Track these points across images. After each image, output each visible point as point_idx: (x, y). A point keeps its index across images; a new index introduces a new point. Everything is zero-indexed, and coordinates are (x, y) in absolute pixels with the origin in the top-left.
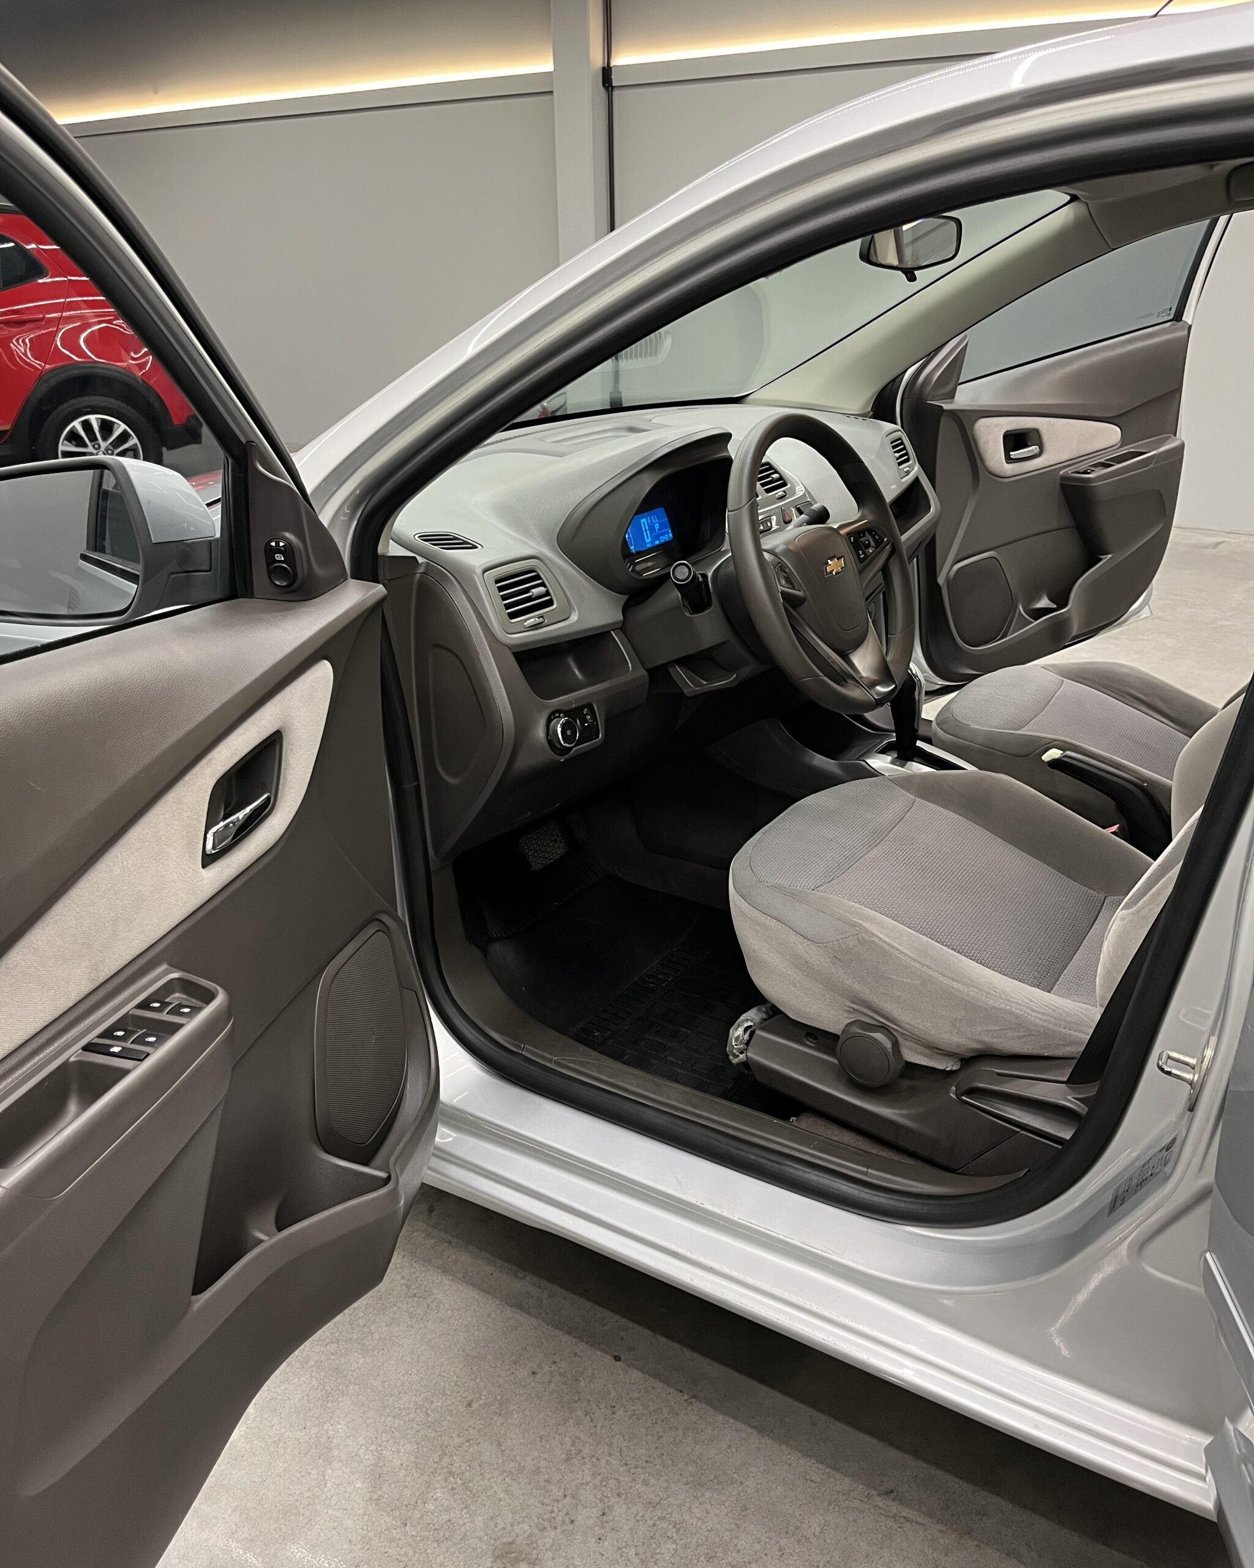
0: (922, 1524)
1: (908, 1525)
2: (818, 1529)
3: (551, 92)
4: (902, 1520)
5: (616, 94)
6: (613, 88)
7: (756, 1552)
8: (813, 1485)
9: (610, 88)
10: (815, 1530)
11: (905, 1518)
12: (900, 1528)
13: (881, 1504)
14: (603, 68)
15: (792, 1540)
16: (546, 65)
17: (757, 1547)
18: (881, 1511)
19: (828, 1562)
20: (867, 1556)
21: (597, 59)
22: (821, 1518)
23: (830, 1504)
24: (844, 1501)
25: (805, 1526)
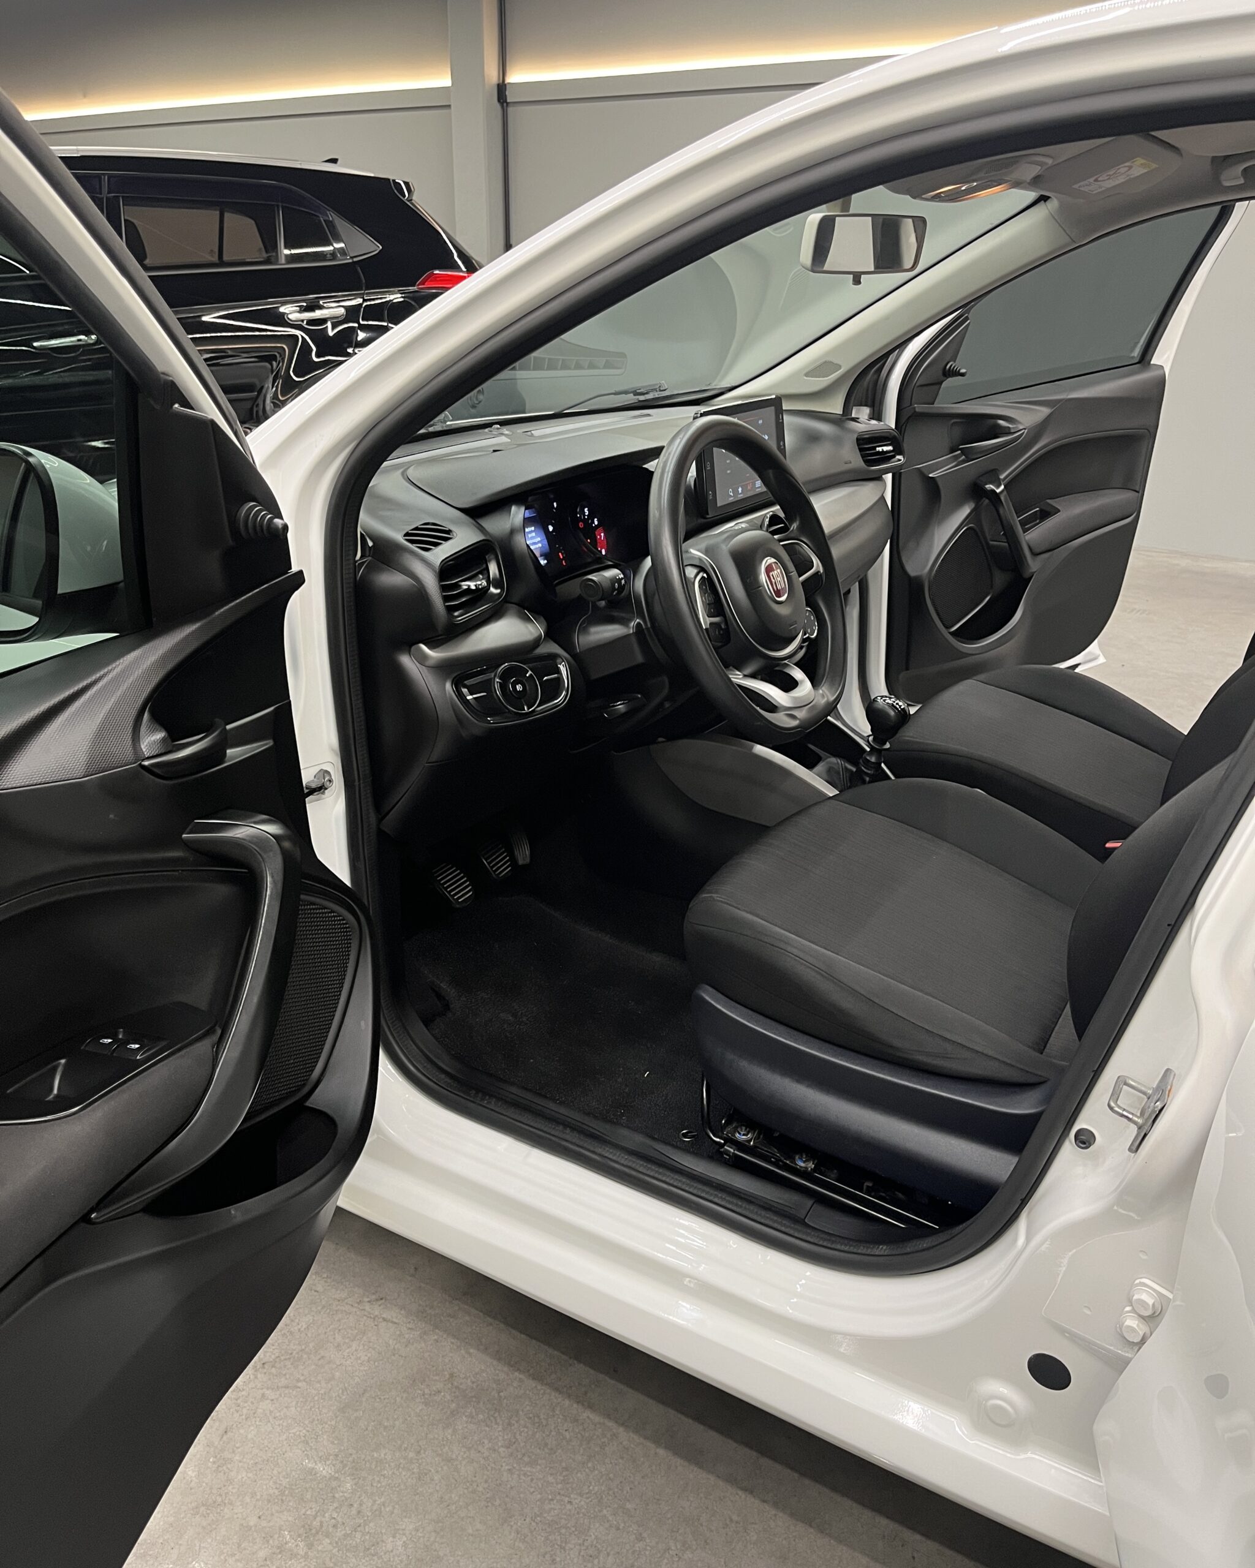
0: (395, 1323)
1: (384, 1324)
18: (366, 1313)
23: (324, 1307)
24: (337, 1306)
25: (295, 1324)
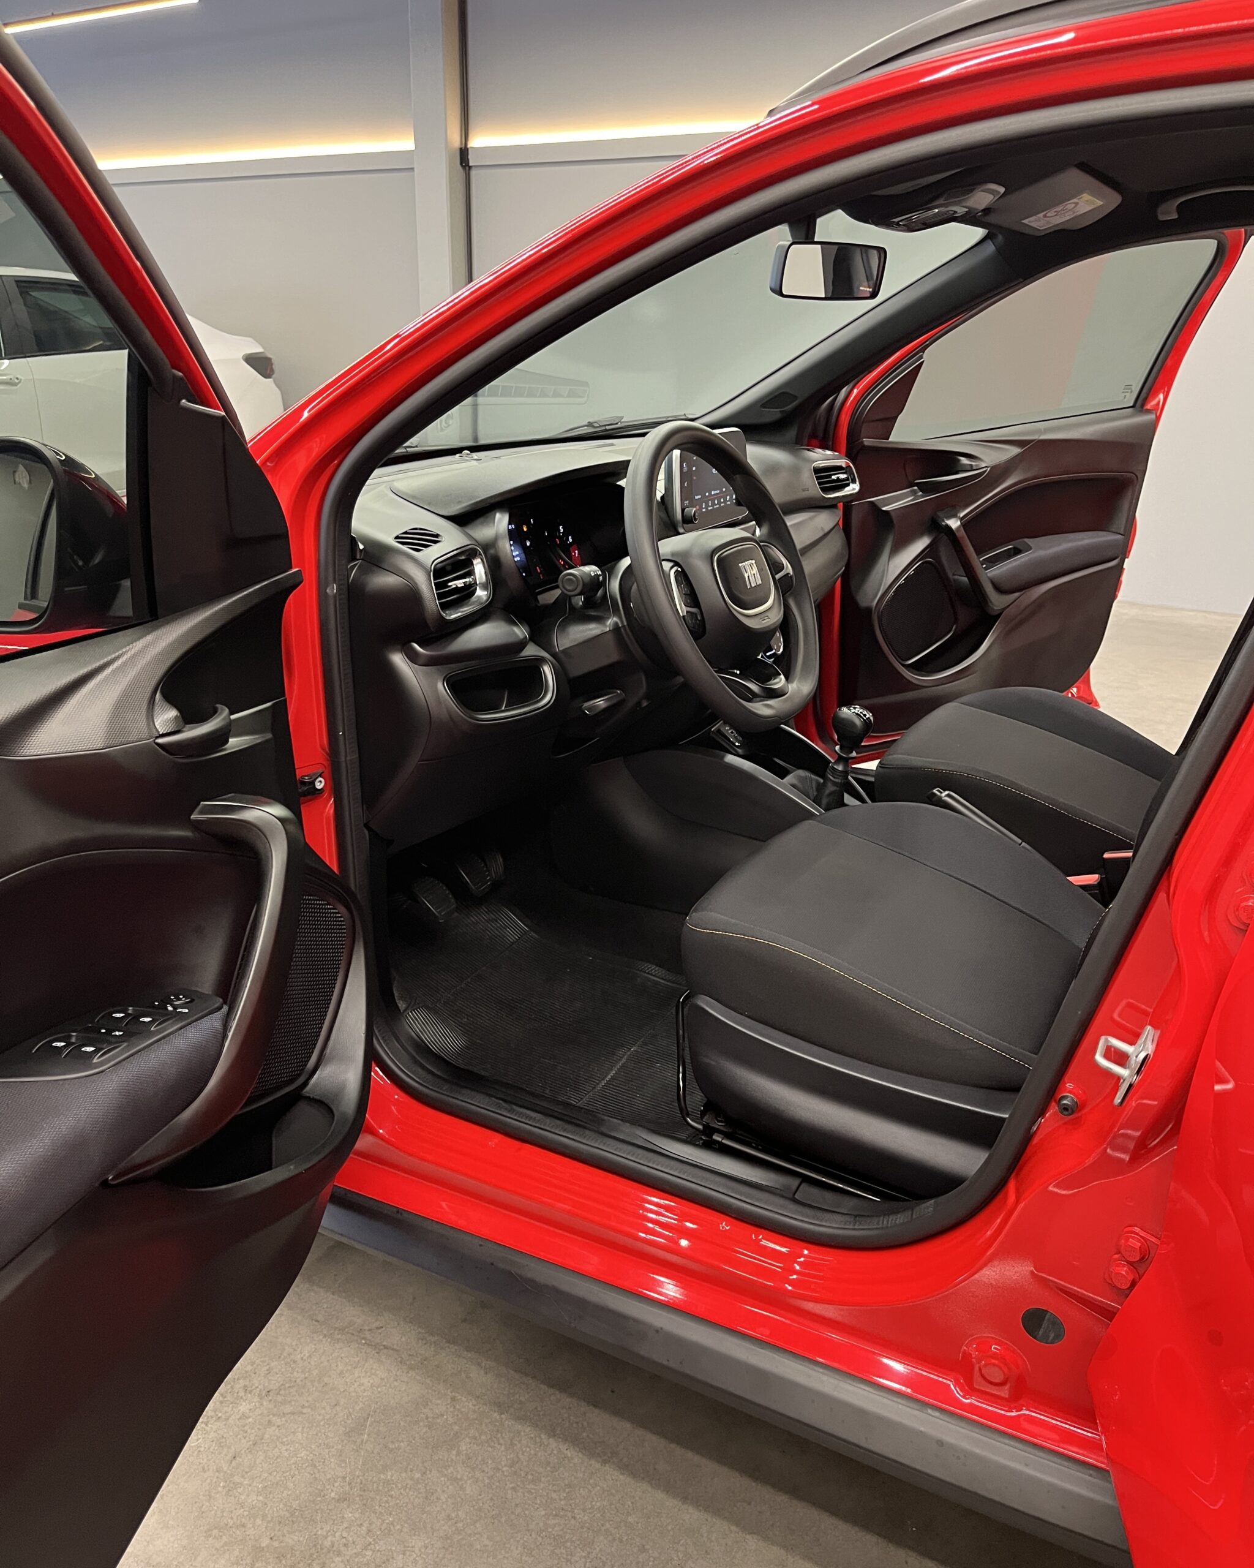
2: (307, 1355)
3: (412, 169)
4: (382, 1347)
5: (473, 173)
6: (470, 167)
7: (246, 1372)
8: (316, 1323)
9: (467, 168)
10: (305, 1355)
11: (384, 1346)
12: (377, 1353)
13: (368, 1337)
14: (461, 149)
15: (283, 1362)
16: (406, 143)
17: (249, 1368)
19: (306, 1378)
20: (341, 1373)
21: (456, 141)
22: (313, 1346)
